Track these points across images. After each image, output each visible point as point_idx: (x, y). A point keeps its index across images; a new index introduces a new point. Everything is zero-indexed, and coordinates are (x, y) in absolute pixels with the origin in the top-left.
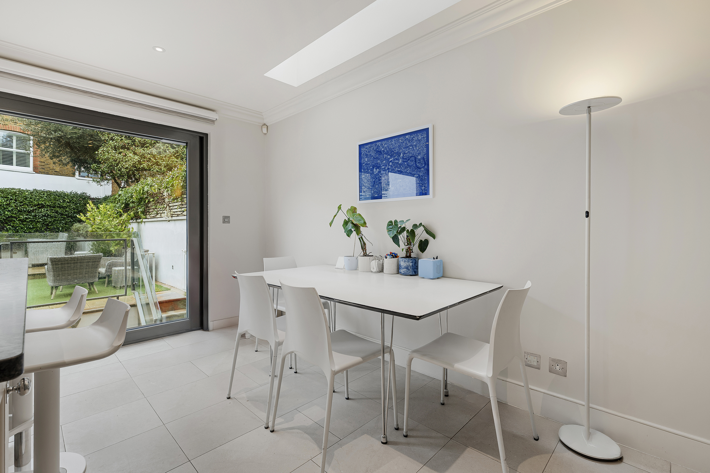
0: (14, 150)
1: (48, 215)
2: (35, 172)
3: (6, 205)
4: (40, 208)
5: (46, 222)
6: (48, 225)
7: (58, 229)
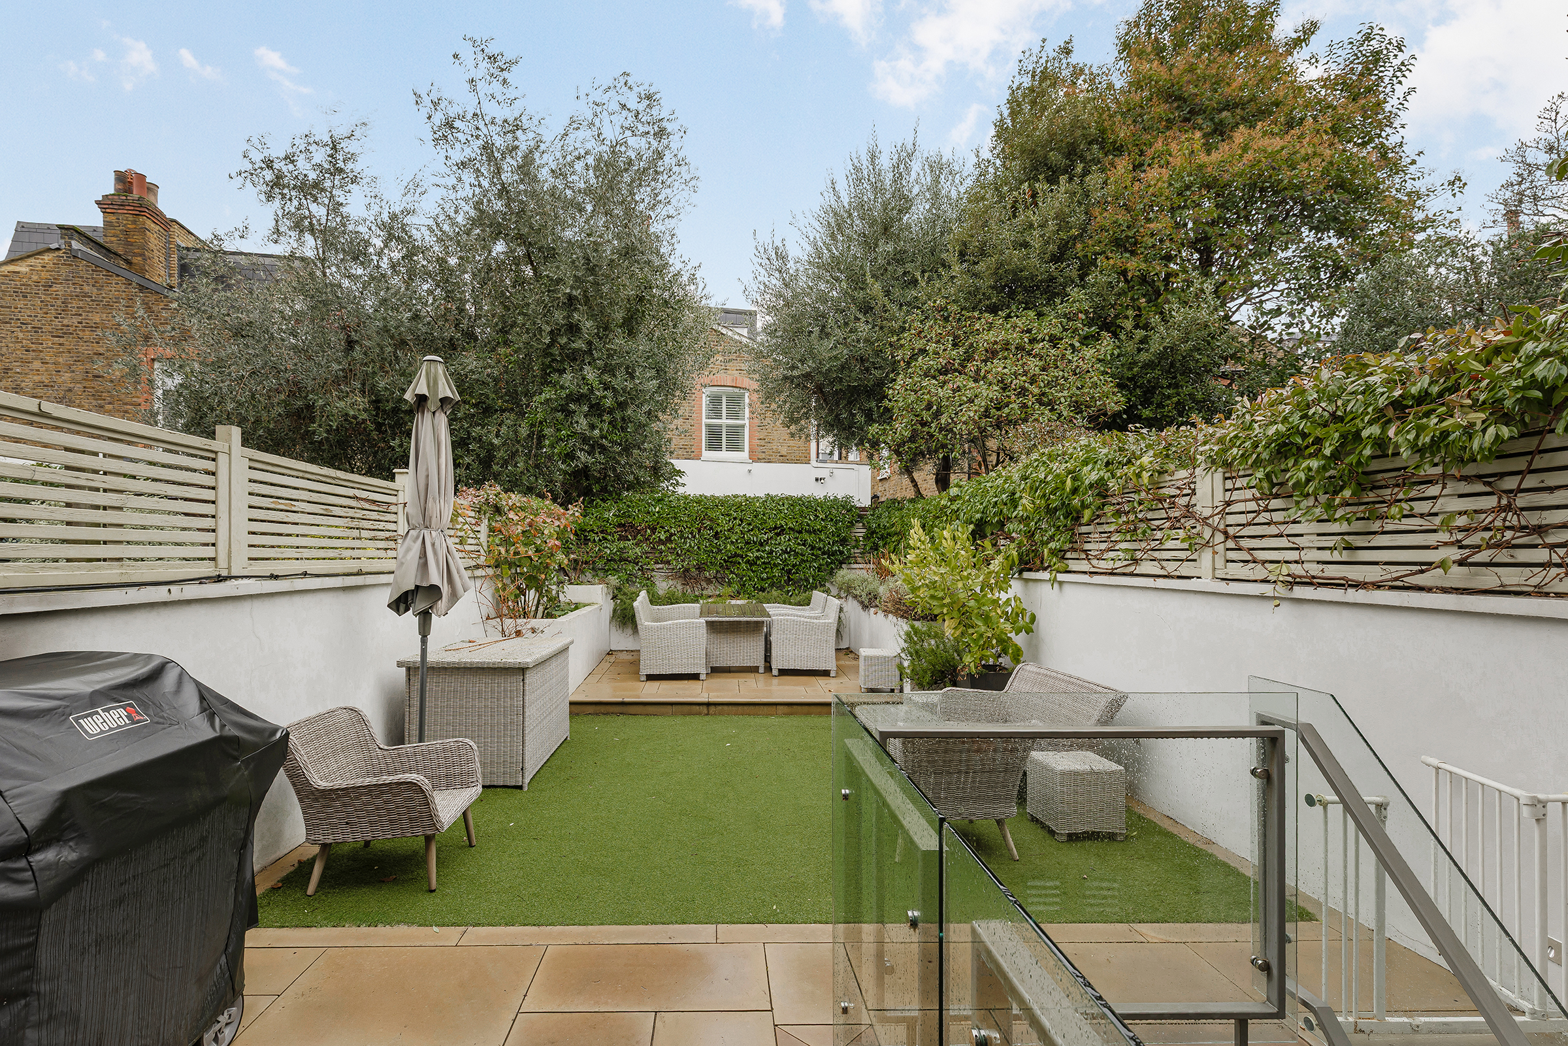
0: (724, 421)
1: (791, 550)
2: (751, 461)
3: (729, 530)
4: (778, 534)
5: (788, 565)
6: (789, 572)
7: (807, 580)
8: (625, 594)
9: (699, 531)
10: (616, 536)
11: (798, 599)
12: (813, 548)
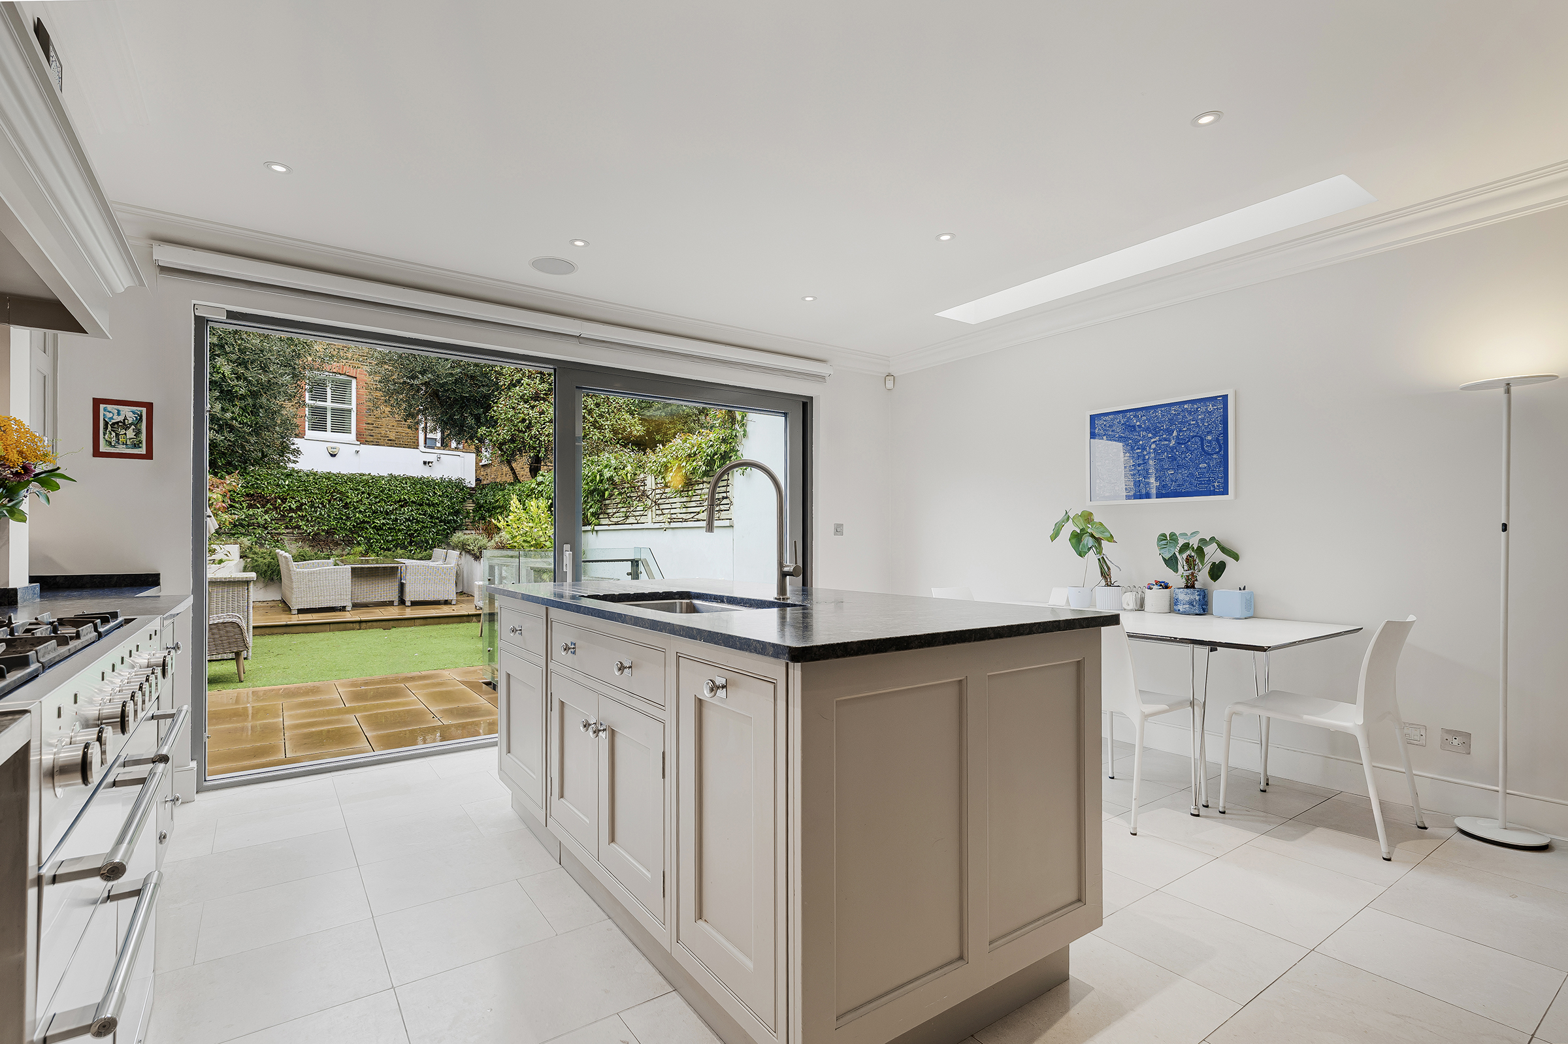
0: (329, 404)
1: (414, 519)
2: (359, 443)
3: (357, 502)
4: (402, 506)
5: (410, 530)
6: (411, 535)
7: (427, 542)
8: (255, 553)
9: (330, 501)
10: (245, 505)
11: (420, 556)
12: (432, 517)
